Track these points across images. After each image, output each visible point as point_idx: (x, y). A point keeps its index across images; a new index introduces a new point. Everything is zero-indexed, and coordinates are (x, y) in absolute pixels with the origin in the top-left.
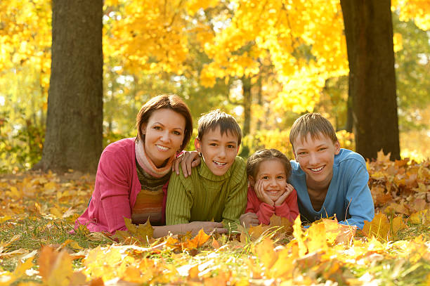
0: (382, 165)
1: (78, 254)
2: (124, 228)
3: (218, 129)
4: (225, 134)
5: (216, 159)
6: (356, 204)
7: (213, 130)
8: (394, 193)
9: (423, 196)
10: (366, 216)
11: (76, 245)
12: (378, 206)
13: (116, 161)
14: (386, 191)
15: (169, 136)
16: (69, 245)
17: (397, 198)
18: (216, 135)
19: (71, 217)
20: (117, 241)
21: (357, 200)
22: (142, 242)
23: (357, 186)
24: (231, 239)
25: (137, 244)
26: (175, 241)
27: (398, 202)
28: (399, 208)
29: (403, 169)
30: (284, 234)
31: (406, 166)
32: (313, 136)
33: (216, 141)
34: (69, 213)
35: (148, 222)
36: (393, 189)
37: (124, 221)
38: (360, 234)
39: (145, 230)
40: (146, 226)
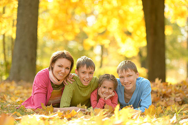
0: (157, 84)
1: (19, 118)
2: (41, 107)
3: (85, 66)
4: (88, 68)
5: (84, 79)
6: (144, 101)
7: (83, 67)
8: (161, 97)
9: (173, 99)
10: (147, 107)
11: (18, 114)
12: (154, 102)
13: (43, 78)
14: (157, 96)
15: (65, 70)
16: (16, 114)
17: (162, 99)
18: (84, 69)
19: (19, 102)
20: (37, 113)
21: (145, 99)
22: (47, 114)
23: (146, 94)
24: (86, 114)
25: (45, 114)
26: (62, 114)
27: (163, 101)
28: (163, 103)
29: (166, 87)
30: (110, 113)
31: (167, 85)
32: (125, 71)
33: (85, 71)
34: (18, 100)
35: (51, 105)
36: (161, 95)
37: (41, 104)
38: (143, 114)
39: (50, 109)
40: (50, 107)
